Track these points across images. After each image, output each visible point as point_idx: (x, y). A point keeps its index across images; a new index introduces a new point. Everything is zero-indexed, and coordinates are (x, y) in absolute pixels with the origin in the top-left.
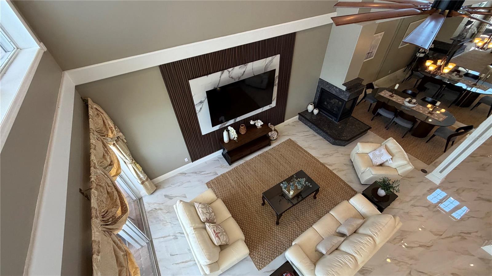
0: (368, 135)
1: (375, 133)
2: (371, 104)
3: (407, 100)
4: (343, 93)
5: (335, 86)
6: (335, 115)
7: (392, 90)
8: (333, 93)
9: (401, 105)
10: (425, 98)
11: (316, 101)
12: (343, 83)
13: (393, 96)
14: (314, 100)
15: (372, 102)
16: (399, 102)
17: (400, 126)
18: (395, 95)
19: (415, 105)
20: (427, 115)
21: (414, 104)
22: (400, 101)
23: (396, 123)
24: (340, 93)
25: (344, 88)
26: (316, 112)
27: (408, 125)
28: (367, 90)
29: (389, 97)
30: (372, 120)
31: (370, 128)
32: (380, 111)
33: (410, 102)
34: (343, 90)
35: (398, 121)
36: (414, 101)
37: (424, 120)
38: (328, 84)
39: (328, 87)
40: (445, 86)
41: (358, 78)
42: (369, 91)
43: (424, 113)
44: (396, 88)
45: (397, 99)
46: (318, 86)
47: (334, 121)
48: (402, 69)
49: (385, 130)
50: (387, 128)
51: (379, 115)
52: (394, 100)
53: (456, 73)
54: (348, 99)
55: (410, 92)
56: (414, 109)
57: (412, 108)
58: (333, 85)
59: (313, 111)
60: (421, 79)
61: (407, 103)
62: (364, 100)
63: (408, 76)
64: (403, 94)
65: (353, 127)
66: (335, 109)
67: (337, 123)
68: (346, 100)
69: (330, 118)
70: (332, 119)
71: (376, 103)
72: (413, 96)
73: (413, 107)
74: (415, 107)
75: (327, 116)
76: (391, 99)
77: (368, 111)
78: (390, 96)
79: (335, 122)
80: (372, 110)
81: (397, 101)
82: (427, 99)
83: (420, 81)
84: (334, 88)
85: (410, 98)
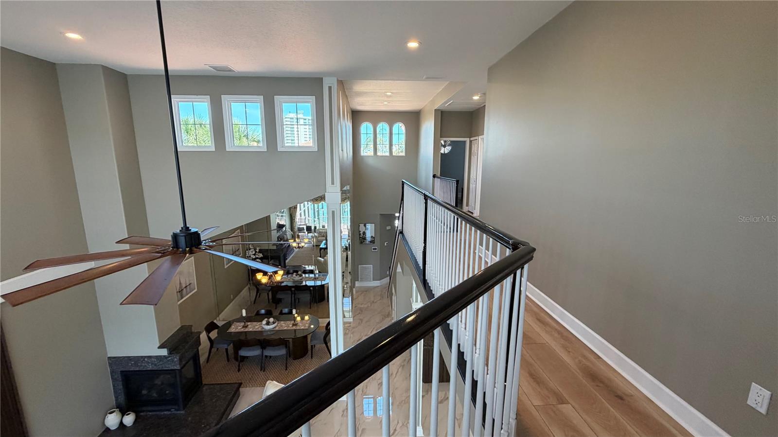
0: (243, 395)
1: (253, 387)
2: (227, 350)
3: (264, 322)
4: (165, 360)
5: (145, 357)
6: (173, 402)
7: (241, 319)
8: (149, 369)
9: (261, 332)
10: (281, 311)
11: (122, 399)
12: (158, 345)
13: (248, 326)
14: (116, 400)
15: (226, 346)
16: (257, 330)
17: (276, 357)
18: (249, 323)
19: (276, 324)
20: (292, 328)
21: (274, 323)
22: (258, 328)
23: (271, 357)
24: (161, 363)
25: (164, 352)
26: (129, 420)
27: (281, 352)
28: (210, 335)
29: (242, 330)
30: (239, 370)
31: (241, 384)
32: (243, 353)
33: (268, 323)
34: (164, 356)
35: (269, 352)
36: (271, 320)
37: (294, 335)
38: (130, 360)
39: (135, 364)
40: (293, 289)
41: (182, 327)
42: (214, 334)
43: (289, 328)
44: (244, 314)
45: (253, 327)
46: (112, 372)
47: (176, 412)
48: (245, 289)
49: (262, 373)
50: (263, 369)
51: (244, 358)
52: (251, 330)
53: (295, 273)
54: (180, 365)
55: (263, 311)
56: (277, 328)
57: (275, 329)
58: (142, 357)
59: (121, 423)
60: (269, 291)
61: (267, 326)
62: (214, 350)
63: (255, 294)
64: (258, 317)
65: (214, 401)
66: (167, 392)
67: (182, 412)
68: (178, 367)
69: (165, 413)
70: (169, 413)
71: (232, 345)
72: (269, 314)
73: (275, 327)
74: (277, 326)
75: (158, 413)
76: (247, 330)
77: (228, 360)
78: (243, 327)
79: (179, 412)
80: (233, 356)
81: (255, 330)
82: (284, 312)
83: (270, 293)
84: (146, 359)
85: (266, 319)
